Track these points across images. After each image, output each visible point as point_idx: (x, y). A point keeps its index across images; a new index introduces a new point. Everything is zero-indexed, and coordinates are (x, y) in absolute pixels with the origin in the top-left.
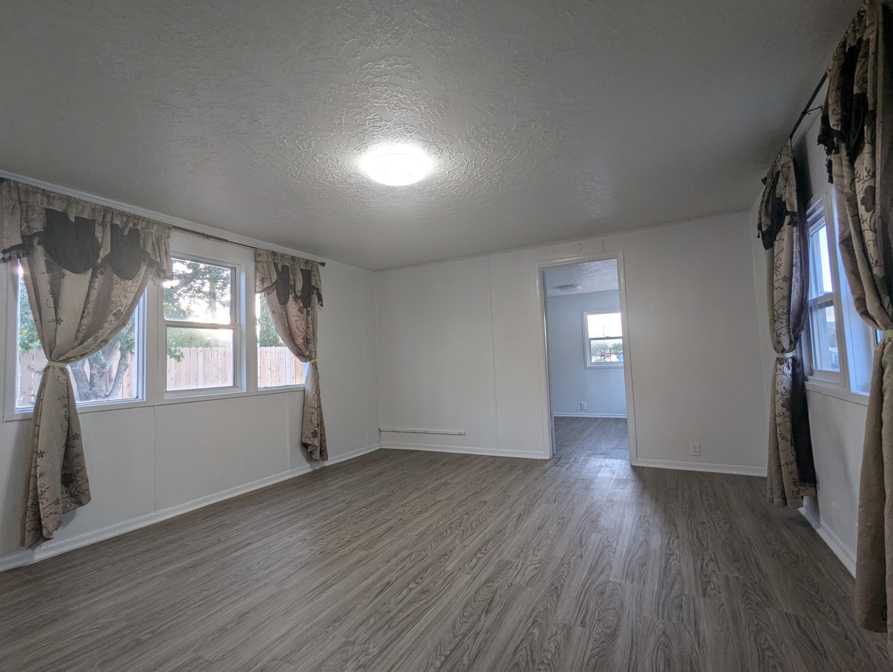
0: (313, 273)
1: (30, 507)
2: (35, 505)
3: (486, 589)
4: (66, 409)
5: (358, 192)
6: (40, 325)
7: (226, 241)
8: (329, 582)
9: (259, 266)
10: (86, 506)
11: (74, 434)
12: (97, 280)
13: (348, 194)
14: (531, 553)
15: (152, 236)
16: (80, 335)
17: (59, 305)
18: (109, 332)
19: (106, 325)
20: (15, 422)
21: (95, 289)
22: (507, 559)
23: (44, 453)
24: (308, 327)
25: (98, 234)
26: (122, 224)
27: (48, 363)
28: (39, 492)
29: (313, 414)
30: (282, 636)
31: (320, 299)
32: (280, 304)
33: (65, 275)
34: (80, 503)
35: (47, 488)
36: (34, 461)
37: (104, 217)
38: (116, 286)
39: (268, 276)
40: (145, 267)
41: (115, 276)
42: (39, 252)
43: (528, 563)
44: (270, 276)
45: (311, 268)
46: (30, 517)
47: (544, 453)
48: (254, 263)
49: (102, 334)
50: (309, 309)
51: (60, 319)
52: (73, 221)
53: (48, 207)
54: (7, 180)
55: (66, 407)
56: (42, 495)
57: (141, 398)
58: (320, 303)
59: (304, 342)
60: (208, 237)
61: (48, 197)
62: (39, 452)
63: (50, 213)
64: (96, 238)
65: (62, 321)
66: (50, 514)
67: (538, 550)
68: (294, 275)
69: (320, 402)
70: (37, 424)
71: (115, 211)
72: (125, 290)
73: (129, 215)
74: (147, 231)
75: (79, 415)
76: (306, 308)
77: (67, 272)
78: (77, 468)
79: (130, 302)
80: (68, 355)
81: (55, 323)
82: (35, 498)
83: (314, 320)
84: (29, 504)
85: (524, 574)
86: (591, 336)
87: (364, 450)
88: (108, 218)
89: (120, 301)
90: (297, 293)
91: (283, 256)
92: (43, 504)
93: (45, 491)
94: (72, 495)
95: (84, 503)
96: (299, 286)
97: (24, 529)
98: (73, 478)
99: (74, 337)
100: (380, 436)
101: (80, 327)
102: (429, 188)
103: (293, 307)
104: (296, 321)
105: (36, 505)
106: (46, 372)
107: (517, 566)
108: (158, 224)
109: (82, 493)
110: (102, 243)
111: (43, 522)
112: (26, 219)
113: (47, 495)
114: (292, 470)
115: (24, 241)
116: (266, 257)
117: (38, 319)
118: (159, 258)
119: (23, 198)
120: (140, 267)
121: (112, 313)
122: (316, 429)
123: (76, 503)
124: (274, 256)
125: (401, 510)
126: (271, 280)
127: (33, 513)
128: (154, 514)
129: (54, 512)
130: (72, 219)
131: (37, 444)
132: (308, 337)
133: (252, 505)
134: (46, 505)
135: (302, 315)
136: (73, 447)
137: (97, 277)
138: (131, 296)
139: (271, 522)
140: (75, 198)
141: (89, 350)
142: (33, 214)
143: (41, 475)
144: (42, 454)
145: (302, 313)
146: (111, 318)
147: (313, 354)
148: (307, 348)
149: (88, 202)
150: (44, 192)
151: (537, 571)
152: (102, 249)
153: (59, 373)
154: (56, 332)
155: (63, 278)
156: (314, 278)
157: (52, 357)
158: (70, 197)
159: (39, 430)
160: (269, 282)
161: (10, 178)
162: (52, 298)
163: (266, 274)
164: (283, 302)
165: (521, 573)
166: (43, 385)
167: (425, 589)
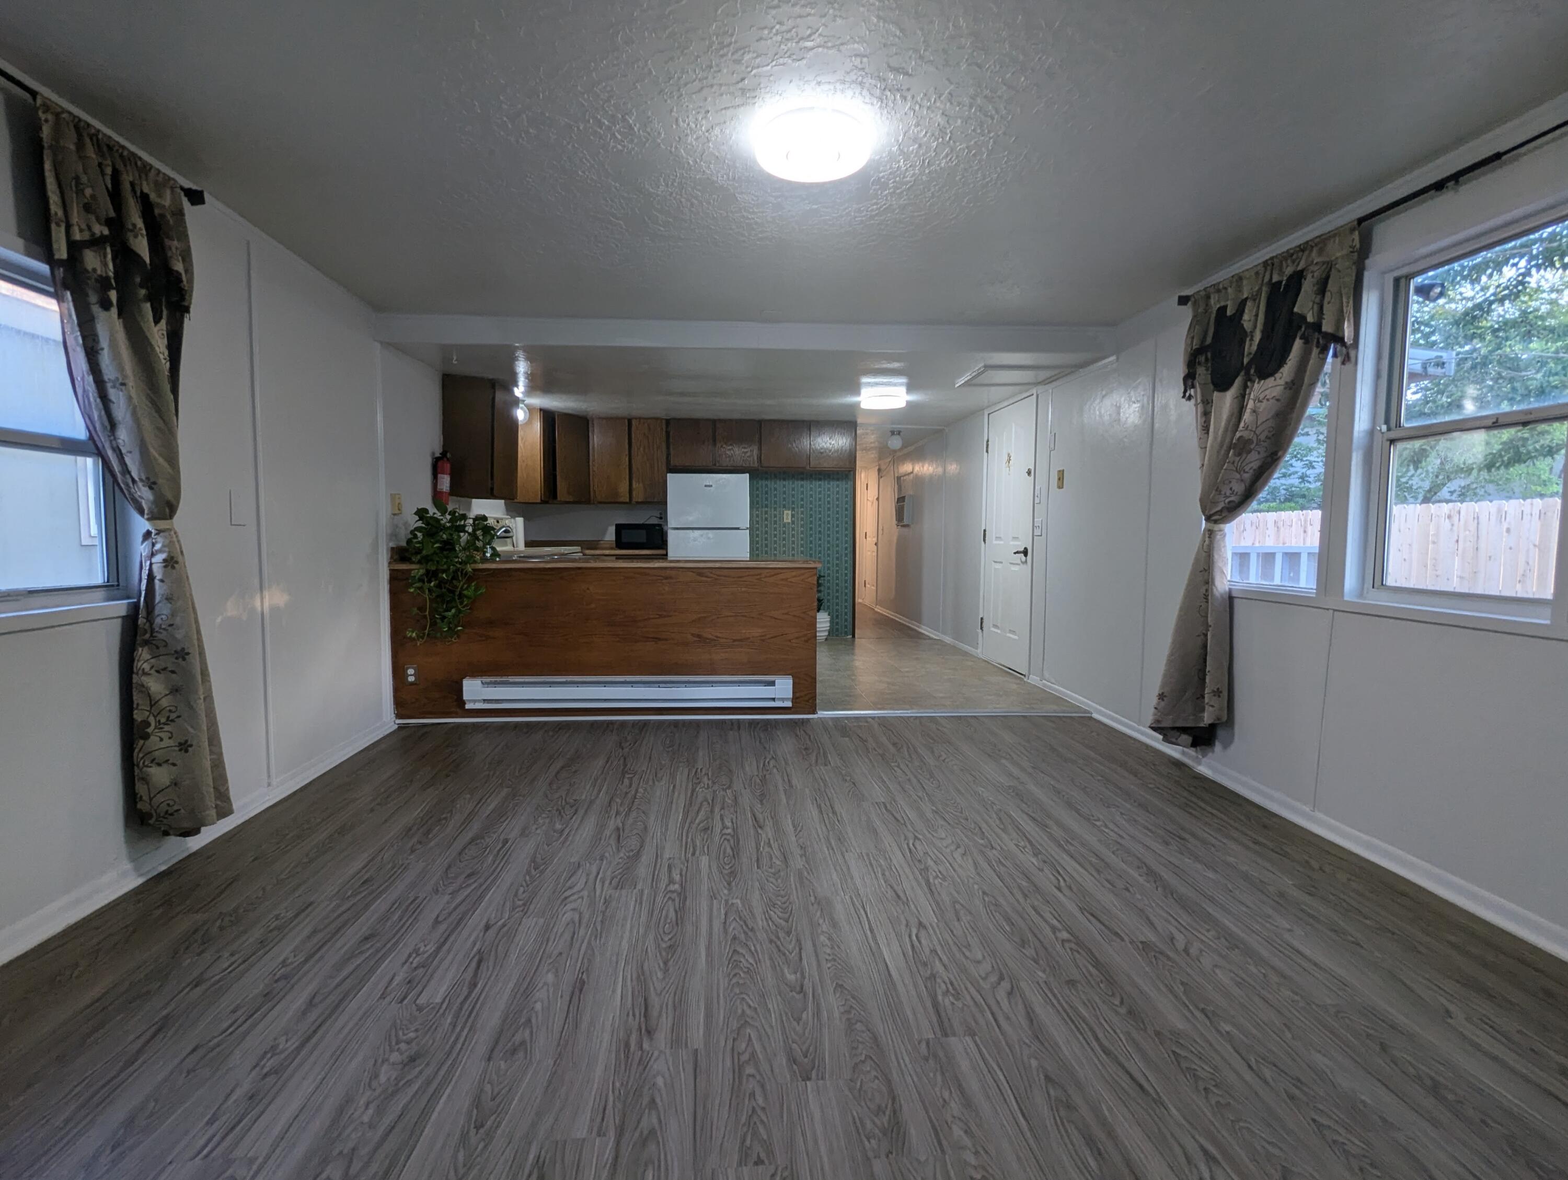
3: (633, 847)
14: (586, 916)
22: (624, 892)
40: (1298, 340)
43: (585, 893)
53: (1219, 306)
64: (1243, 325)
67: (573, 922)
71: (1276, 259)
77: (1216, 394)
85: (588, 875)
107: (603, 883)
108: (1335, 235)
110: (1249, 330)
115: (1190, 369)
130: (1231, 311)
150: (1216, 289)
151: (568, 885)
152: (1248, 340)
155: (1214, 403)
161: (1197, 291)
165: (592, 877)
167: (709, 832)
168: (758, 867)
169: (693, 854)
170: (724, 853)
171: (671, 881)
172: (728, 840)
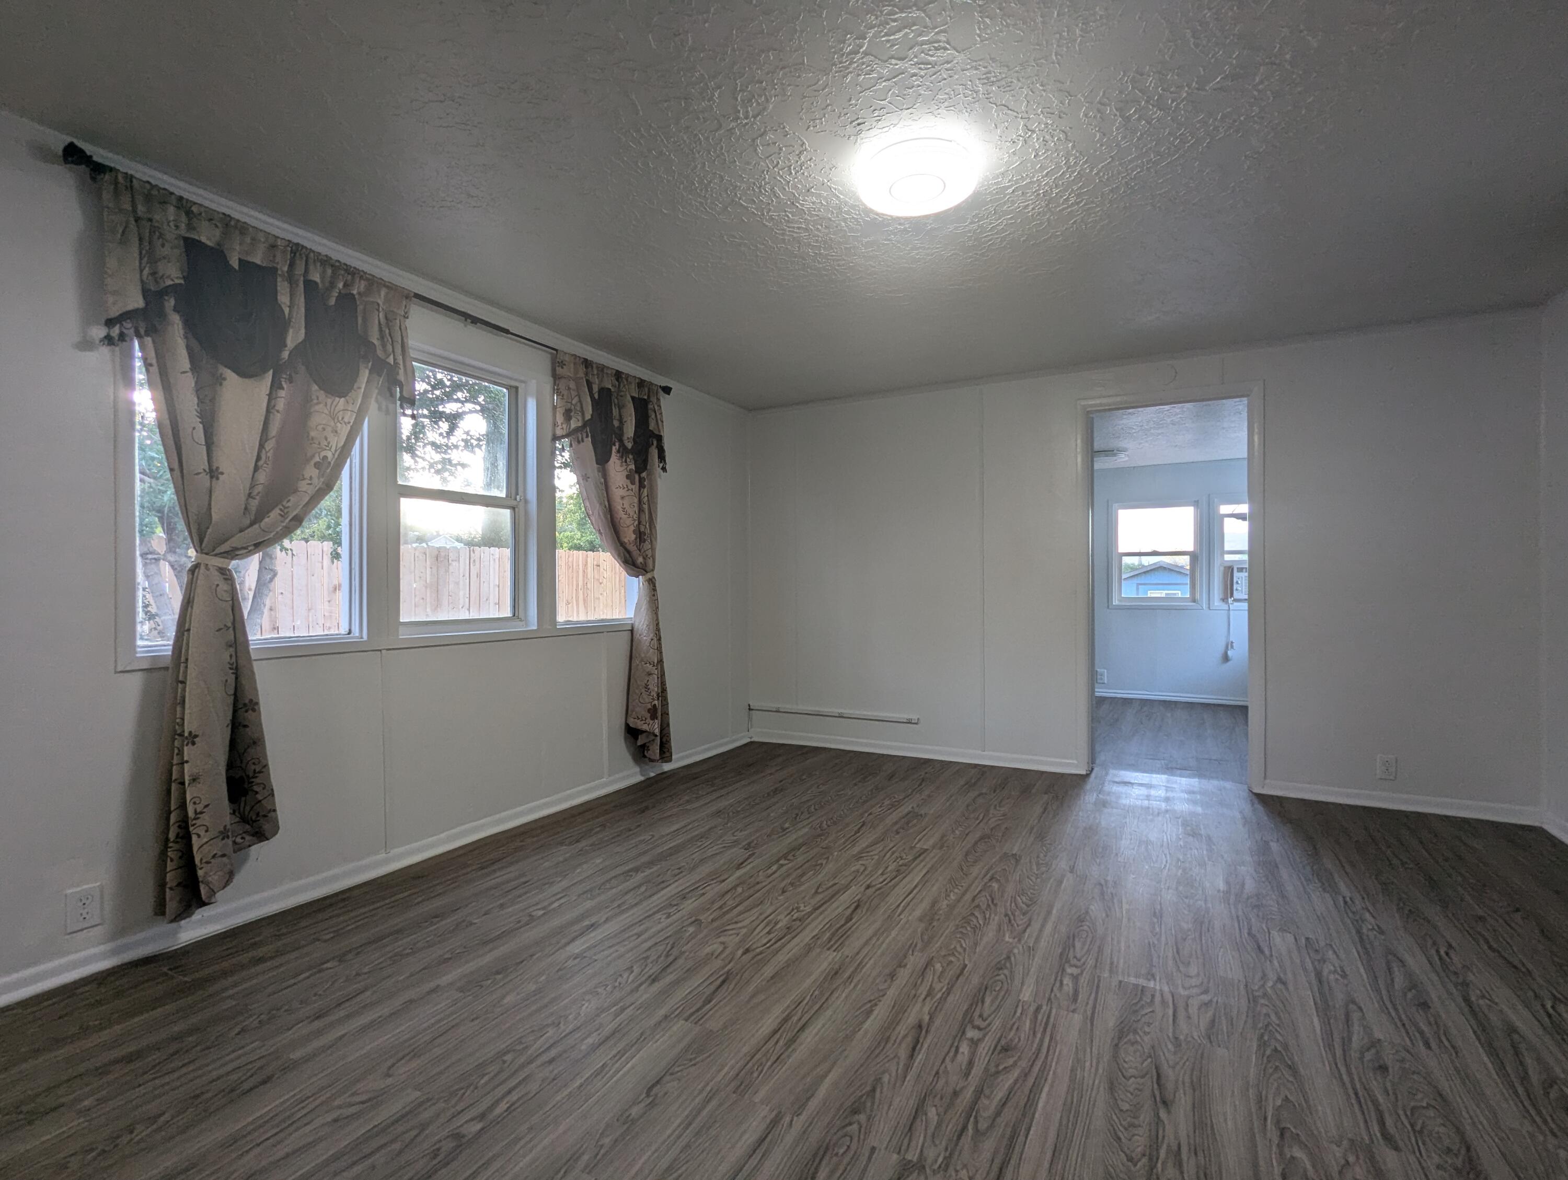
0: (650, 406)
1: (173, 842)
2: (182, 838)
4: (232, 650)
5: (806, 230)
6: (180, 479)
7: (507, 331)
8: (795, 1018)
9: (562, 384)
10: (273, 840)
11: (247, 701)
12: (282, 393)
13: (783, 234)
15: (378, 310)
16: (254, 504)
17: (215, 439)
18: (307, 499)
19: (303, 486)
20: (140, 673)
21: (278, 411)
23: (196, 736)
24: (641, 510)
25: (284, 299)
26: (322, 281)
27: (196, 557)
28: (191, 813)
29: (650, 674)
30: (762, 1140)
31: (662, 458)
32: (597, 463)
33: (225, 379)
34: (261, 836)
35: (206, 806)
36: (176, 751)
37: (292, 265)
38: (317, 408)
39: (578, 408)
40: (367, 372)
41: (315, 387)
42: (176, 326)
44: (582, 407)
45: (649, 397)
46: (175, 862)
47: (1075, 762)
48: (552, 379)
49: (294, 503)
50: (644, 475)
51: (218, 468)
52: (237, 267)
53: (187, 235)
54: (111, 169)
55: (231, 646)
56: (195, 819)
57: (357, 635)
58: (661, 465)
59: (636, 539)
60: (475, 320)
61: (189, 213)
62: (186, 734)
63: (191, 246)
64: (280, 306)
65: (222, 473)
66: (214, 856)
68: (620, 407)
69: (661, 653)
70: (181, 678)
71: (312, 255)
72: (333, 417)
73: (337, 264)
74: (368, 299)
75: (255, 664)
76: (639, 473)
77: (229, 375)
78: (253, 767)
79: (342, 443)
80: (234, 542)
81: (208, 477)
82: (183, 825)
83: (652, 497)
84: (172, 836)
85: (1189, 1017)
86: (1122, 549)
87: (726, 744)
88: (300, 270)
89: (326, 439)
90: (626, 442)
91: (602, 368)
92: (199, 836)
93: (201, 813)
94: (244, 820)
95: (267, 834)
96: (630, 430)
97: (161, 886)
98: (246, 786)
99: (243, 507)
100: (750, 719)
101: (252, 487)
102: (951, 227)
103: (617, 469)
104: (623, 498)
105: (185, 837)
106: (193, 574)
108: (388, 287)
109: (265, 816)
110: (290, 319)
111: (200, 873)
112: (149, 256)
113: (205, 819)
114: (612, 778)
115: (147, 304)
116: (572, 370)
117: (176, 466)
118: (392, 357)
119: (141, 209)
120: (357, 375)
121: (312, 463)
122: (656, 702)
123: (253, 835)
124: (586, 367)
125: (857, 866)
126: (583, 415)
127: (180, 854)
128: (383, 856)
129: (220, 853)
130: (235, 264)
131: (183, 719)
132: (642, 529)
133: (562, 844)
134: (205, 840)
135: (633, 487)
136: (246, 726)
137: (283, 389)
138: (344, 430)
139: (614, 882)
140: (238, 221)
141: (271, 535)
142: (163, 246)
143: (194, 780)
144: (192, 739)
145: (633, 483)
146: (310, 471)
147: (650, 562)
148: (640, 550)
149: (261, 230)
150: (183, 205)
152: (291, 331)
153: (217, 578)
154: (210, 497)
155: (221, 384)
156: (653, 416)
157: (204, 545)
158: (229, 216)
159: (184, 690)
160: (580, 418)
161: (118, 167)
162: (201, 426)
163: (574, 402)
164: (602, 459)
166: (187, 603)
167: (1003, 1042)
168: (966, 966)
169: (1038, 1009)
170: (996, 998)
171: (1075, 978)
172: (981, 1016)
